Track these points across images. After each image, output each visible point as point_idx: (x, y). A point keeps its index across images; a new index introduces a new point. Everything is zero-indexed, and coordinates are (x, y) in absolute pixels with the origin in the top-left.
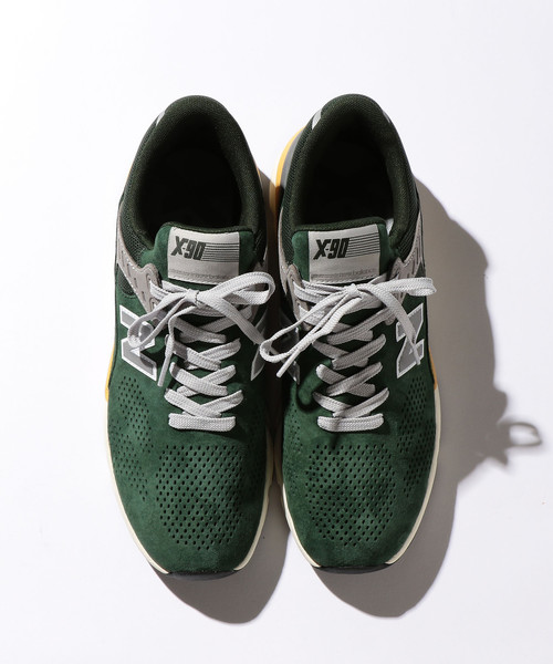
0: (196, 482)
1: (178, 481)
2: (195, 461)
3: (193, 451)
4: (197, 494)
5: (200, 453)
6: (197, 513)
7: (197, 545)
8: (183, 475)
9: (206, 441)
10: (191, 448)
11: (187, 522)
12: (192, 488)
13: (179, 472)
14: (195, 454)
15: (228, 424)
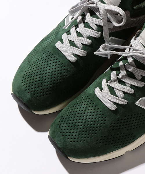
0: (45, 69)
1: (41, 64)
2: (52, 62)
3: (54, 58)
4: (42, 72)
5: (56, 61)
6: (36, 78)
7: (26, 88)
8: (44, 63)
9: (61, 59)
10: (54, 57)
11: (30, 78)
12: (42, 69)
13: (44, 61)
14: (54, 60)
15: (72, 59)
